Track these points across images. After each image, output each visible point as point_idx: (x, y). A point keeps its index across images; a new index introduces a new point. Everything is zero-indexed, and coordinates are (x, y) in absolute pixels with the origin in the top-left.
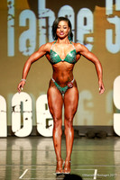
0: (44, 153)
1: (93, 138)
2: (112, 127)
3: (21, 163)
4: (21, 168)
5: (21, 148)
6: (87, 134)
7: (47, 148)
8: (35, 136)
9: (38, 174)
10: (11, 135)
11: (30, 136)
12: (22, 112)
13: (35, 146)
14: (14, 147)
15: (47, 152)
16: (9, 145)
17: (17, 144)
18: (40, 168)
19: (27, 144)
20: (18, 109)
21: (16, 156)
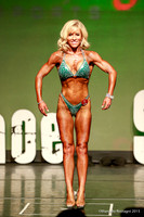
0: (50, 183)
1: (109, 165)
2: (132, 152)
3: (23, 196)
4: (22, 201)
5: (23, 177)
6: (102, 161)
7: (54, 177)
8: (39, 162)
9: (42, 209)
10: (11, 162)
11: (33, 163)
12: (24, 134)
13: (39, 174)
14: (14, 176)
15: (53, 183)
16: (8, 174)
17: (18, 173)
18: (45, 202)
19: (30, 173)
20: (19, 130)
21: (16, 188)
